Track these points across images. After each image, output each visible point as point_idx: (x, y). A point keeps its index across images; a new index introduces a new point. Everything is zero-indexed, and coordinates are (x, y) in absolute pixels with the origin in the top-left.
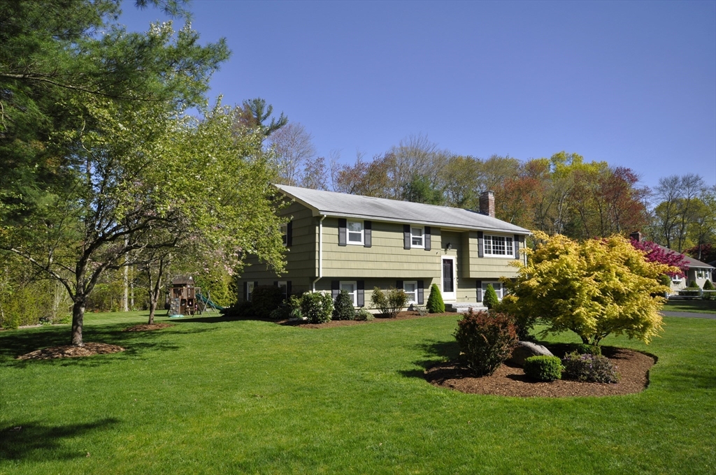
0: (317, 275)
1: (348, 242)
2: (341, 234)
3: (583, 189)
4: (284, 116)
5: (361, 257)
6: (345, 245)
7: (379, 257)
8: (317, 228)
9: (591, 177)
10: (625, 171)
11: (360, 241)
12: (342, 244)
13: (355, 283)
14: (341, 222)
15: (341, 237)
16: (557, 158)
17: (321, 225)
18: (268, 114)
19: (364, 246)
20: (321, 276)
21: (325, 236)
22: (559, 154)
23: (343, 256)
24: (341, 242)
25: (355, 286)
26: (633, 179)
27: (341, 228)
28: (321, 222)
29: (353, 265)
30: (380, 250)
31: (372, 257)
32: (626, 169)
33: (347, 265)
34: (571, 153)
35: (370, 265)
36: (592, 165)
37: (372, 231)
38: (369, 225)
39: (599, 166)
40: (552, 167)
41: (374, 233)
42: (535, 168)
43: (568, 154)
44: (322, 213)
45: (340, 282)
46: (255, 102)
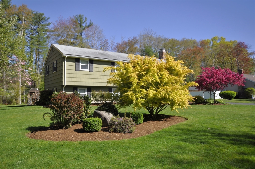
0: (63, 84)
1: (80, 69)
2: (76, 66)
3: (223, 52)
4: (92, 22)
5: (88, 76)
6: (79, 71)
7: (98, 77)
8: (63, 62)
9: (227, 46)
10: (242, 43)
11: (87, 69)
12: (77, 70)
13: (86, 89)
14: (77, 60)
15: (76, 67)
16: (214, 39)
17: (65, 61)
18: (85, 21)
19: (89, 71)
20: (65, 85)
21: (67, 66)
22: (215, 37)
23: (78, 76)
24: (76, 69)
25: (86, 90)
26: (246, 47)
27: (76, 63)
28: (65, 60)
29: (83, 80)
30: (98, 73)
31: (94, 77)
32: (243, 42)
33: (79, 80)
34: (220, 37)
35: (93, 80)
36: (230, 42)
37: (94, 65)
38: (92, 61)
39: (233, 42)
40: (212, 43)
41: (95, 65)
42: (203, 44)
43: (219, 37)
44: (64, 55)
45: (78, 88)
46: (79, 16)
